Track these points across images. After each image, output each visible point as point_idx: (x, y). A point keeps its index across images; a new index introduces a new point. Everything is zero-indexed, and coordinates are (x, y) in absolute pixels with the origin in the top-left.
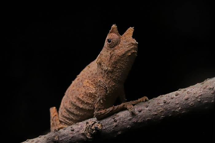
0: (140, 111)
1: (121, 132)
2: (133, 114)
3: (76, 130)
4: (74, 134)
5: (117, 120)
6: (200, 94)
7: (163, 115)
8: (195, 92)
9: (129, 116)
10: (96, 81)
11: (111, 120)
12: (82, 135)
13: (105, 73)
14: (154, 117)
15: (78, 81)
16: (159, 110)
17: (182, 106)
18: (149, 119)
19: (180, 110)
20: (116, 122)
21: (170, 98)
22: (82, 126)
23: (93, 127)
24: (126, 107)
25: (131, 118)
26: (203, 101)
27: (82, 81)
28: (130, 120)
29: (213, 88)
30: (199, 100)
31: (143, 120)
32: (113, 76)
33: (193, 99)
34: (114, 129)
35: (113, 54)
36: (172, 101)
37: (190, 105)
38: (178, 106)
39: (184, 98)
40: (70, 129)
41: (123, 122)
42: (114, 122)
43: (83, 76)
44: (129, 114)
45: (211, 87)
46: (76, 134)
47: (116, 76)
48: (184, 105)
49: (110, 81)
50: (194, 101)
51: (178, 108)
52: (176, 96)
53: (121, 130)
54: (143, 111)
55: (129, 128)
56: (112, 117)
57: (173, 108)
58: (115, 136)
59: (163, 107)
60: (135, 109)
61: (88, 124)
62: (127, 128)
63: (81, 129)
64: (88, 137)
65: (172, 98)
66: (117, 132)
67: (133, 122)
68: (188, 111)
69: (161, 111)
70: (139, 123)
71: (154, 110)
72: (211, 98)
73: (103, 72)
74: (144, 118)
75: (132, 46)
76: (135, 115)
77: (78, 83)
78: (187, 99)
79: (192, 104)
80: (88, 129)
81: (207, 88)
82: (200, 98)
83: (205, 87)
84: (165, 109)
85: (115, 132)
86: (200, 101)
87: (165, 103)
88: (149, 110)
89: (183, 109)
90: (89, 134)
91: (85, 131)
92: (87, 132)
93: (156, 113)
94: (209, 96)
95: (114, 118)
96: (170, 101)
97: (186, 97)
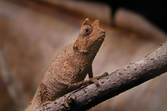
0: (103, 83)
1: (90, 100)
2: (98, 85)
3: (58, 103)
4: (57, 106)
5: (87, 92)
6: (145, 64)
7: (120, 83)
8: (141, 64)
9: (95, 87)
10: (73, 62)
11: (82, 92)
12: (63, 106)
13: (80, 55)
14: (113, 85)
15: (60, 62)
16: (116, 80)
17: (133, 75)
18: (110, 88)
19: (131, 78)
20: (86, 93)
21: (123, 70)
22: (62, 99)
23: (69, 98)
24: (92, 81)
25: (96, 88)
26: (147, 69)
27: (62, 62)
28: (96, 90)
29: (154, 58)
30: (144, 68)
31: (106, 89)
32: (87, 57)
33: (140, 69)
34: (85, 98)
35: (88, 40)
36: (125, 72)
37: (138, 73)
38: (130, 75)
39: (133, 69)
40: (54, 103)
41: (91, 92)
42: (85, 93)
43: (62, 59)
44: (95, 86)
45: (152, 58)
46: (58, 106)
47: (89, 57)
48: (134, 74)
49: (85, 61)
50: (141, 70)
51: (130, 76)
52: (128, 68)
53: (91, 98)
54: (105, 82)
55: (96, 96)
56: (83, 90)
57: (127, 77)
58: (87, 104)
59: (119, 77)
60: (99, 82)
61: (66, 97)
62: (95, 97)
63: (61, 101)
64: (66, 106)
65: (125, 70)
66: (88, 100)
67: (99, 92)
68: (138, 78)
69: (118, 80)
70: (102, 91)
71: (113, 81)
72: (153, 66)
73: (80, 54)
74: (106, 87)
75: (102, 33)
76: (100, 86)
77: (60, 64)
78: (136, 69)
79: (140, 73)
80: (66, 100)
81: (150, 59)
82: (145, 67)
83: (148, 59)
84: (120, 78)
85: (86, 101)
86: (145, 70)
87: (120, 74)
88: (110, 81)
89: (134, 77)
90: (67, 104)
91: (64, 102)
92: (66, 103)
93: (114, 83)
94: (152, 65)
95: (84, 91)
96: (124, 72)
97: (135, 68)
